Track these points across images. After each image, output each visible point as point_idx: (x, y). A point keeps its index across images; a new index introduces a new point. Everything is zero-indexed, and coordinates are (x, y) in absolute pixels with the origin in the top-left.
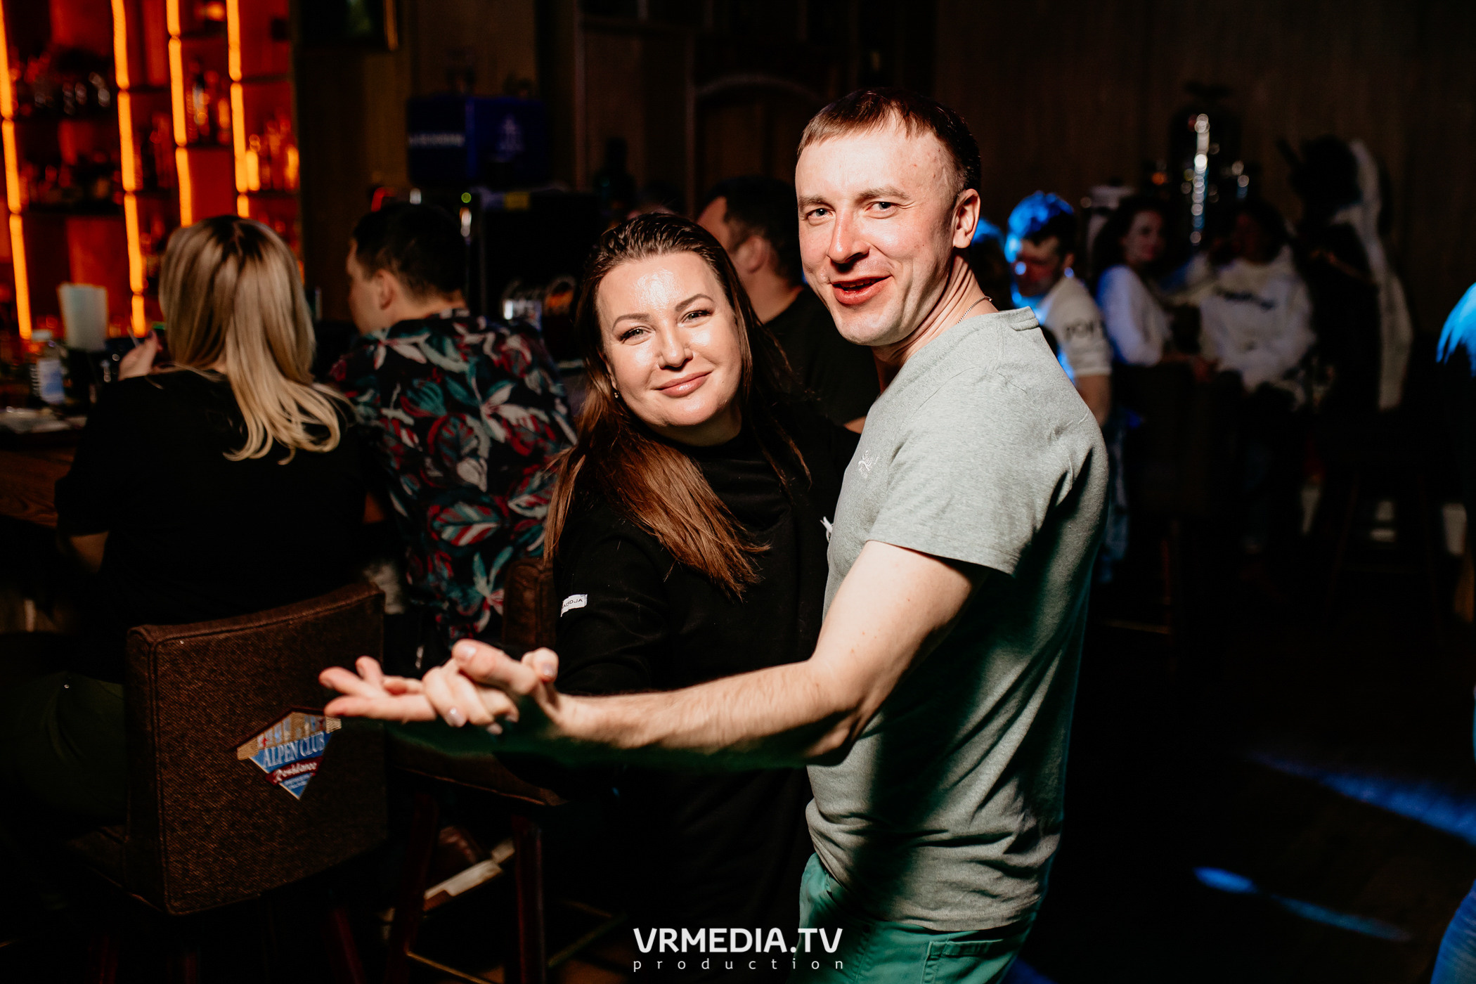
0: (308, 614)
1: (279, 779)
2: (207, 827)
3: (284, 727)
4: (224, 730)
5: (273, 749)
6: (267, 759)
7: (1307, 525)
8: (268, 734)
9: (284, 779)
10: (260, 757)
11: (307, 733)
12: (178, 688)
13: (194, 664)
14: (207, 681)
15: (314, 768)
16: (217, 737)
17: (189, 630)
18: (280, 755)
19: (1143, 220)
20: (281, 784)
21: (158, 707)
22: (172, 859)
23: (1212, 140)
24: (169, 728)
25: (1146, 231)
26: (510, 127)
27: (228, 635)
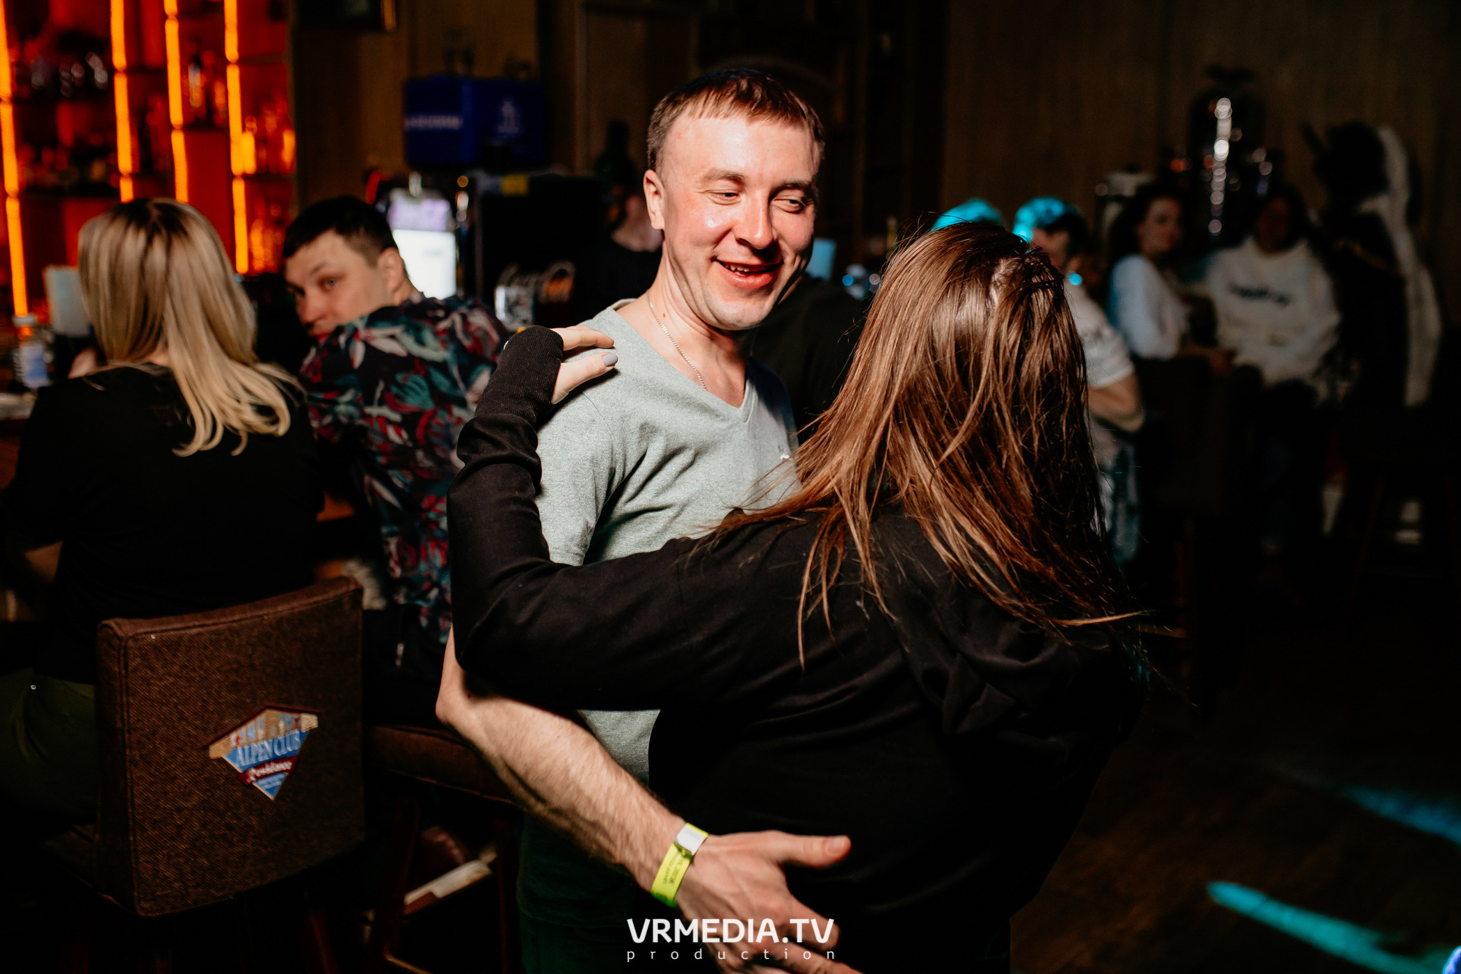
0: (283, 609)
1: (252, 778)
2: (178, 826)
3: (259, 725)
4: (196, 727)
5: (246, 748)
6: (240, 757)
7: (1328, 524)
8: (242, 732)
9: (257, 778)
10: (234, 755)
11: (282, 731)
12: (149, 684)
13: (165, 659)
14: (178, 677)
15: (289, 768)
16: (188, 735)
17: (161, 624)
18: (254, 754)
19: (1160, 207)
20: (255, 784)
21: (128, 703)
22: (142, 859)
23: (1235, 125)
24: (139, 725)
25: (1162, 219)
26: (508, 110)
27: (200, 630)
